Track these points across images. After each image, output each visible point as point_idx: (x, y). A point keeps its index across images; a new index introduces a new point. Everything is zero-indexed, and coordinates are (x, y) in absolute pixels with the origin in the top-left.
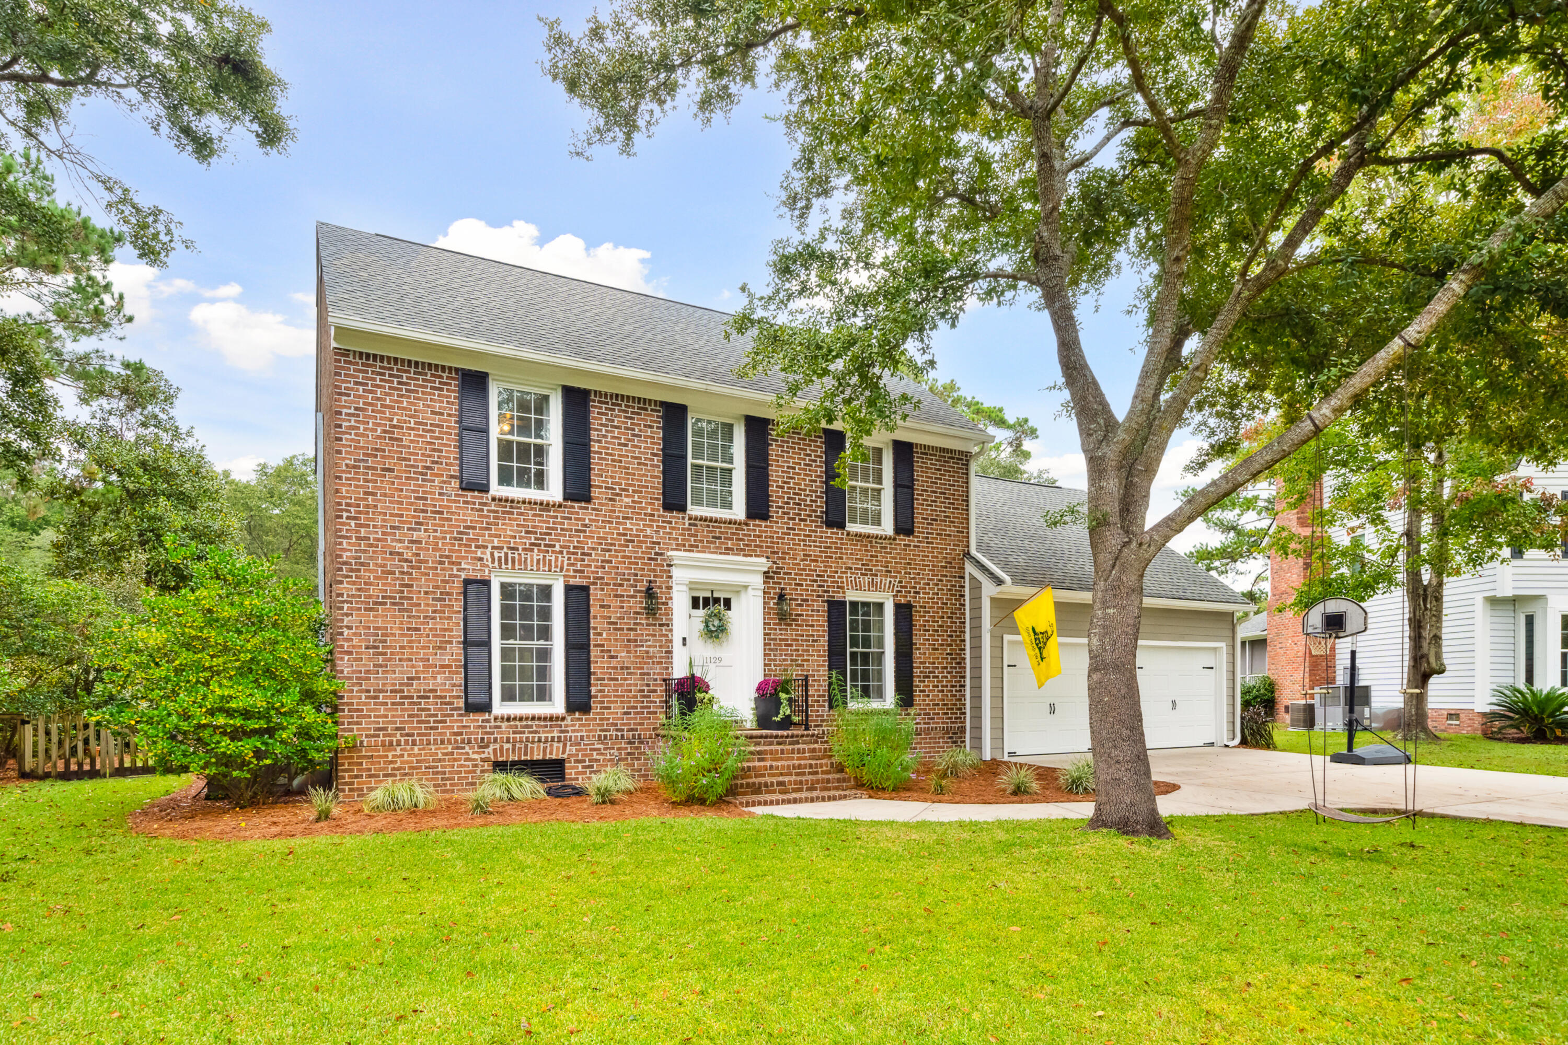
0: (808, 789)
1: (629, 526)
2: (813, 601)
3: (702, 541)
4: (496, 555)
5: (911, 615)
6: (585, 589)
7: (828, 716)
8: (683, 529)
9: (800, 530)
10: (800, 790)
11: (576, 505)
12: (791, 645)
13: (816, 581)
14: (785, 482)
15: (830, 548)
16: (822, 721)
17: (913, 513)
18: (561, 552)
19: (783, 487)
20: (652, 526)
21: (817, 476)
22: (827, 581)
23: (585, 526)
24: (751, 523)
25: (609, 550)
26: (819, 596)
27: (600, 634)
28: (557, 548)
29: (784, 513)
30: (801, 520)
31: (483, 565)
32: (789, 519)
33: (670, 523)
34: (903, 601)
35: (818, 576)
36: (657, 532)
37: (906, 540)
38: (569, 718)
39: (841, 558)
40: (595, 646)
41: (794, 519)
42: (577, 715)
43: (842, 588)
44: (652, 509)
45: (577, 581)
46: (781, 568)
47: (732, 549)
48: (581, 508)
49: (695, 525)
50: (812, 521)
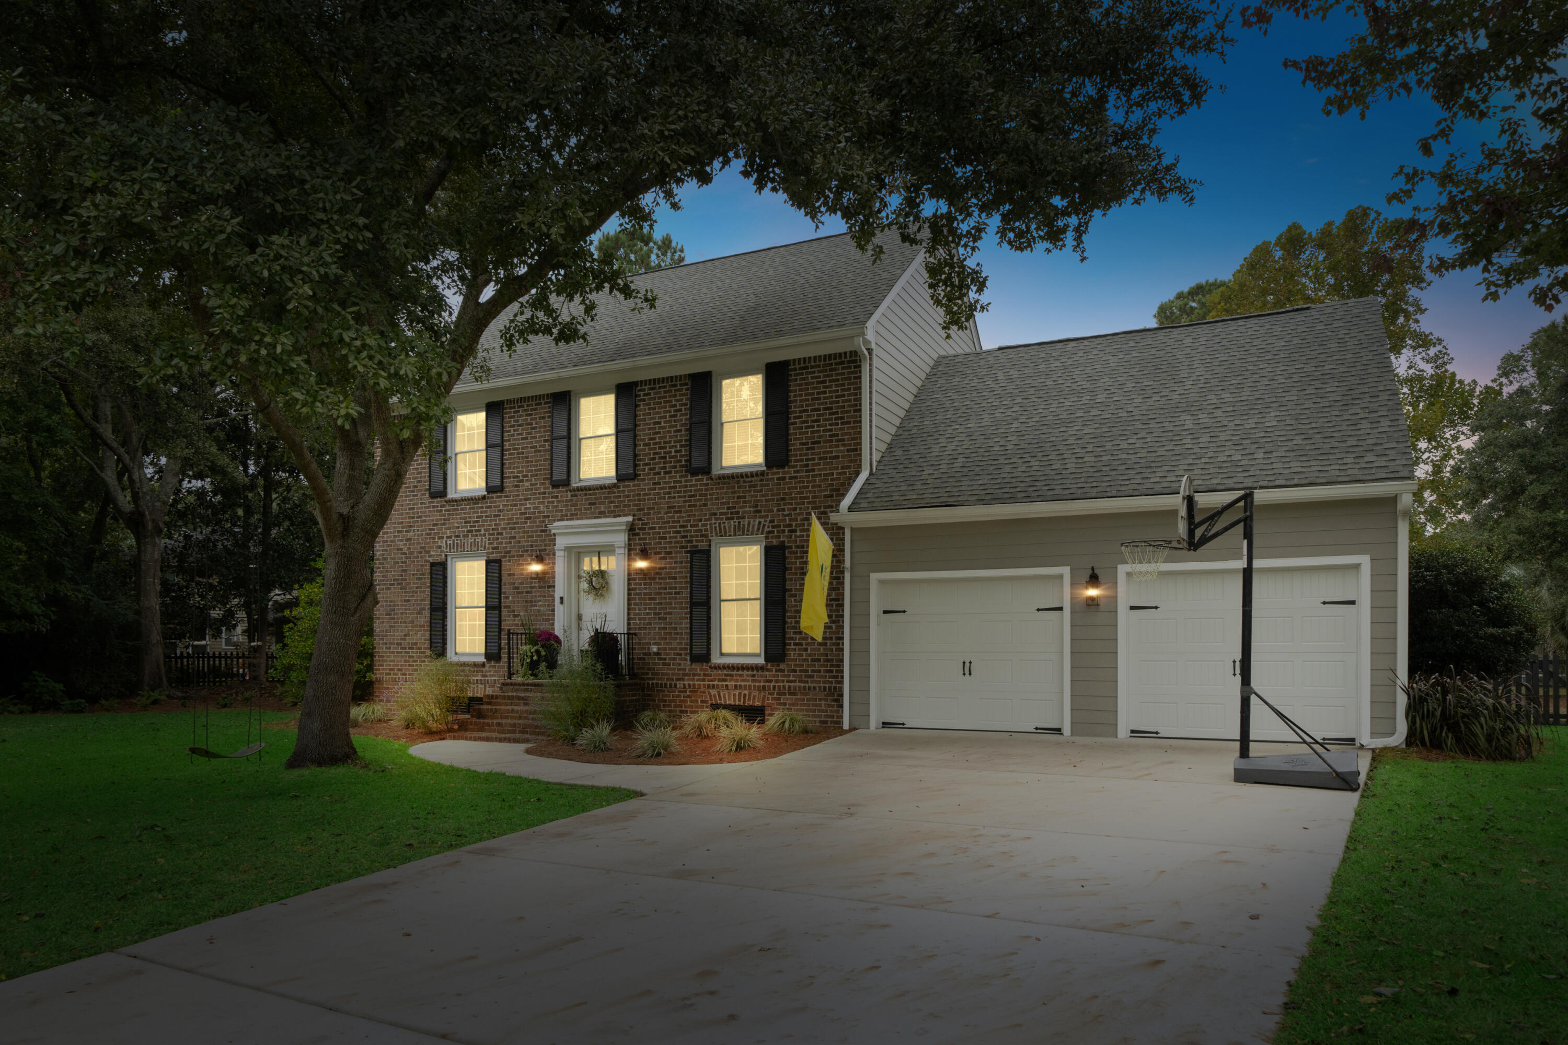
0: (520, 732)
1: (528, 506)
2: (676, 552)
3: (580, 510)
4: (449, 542)
5: (785, 558)
6: (499, 562)
7: (691, 670)
8: (567, 501)
9: (665, 483)
10: (513, 732)
11: (494, 495)
12: (654, 599)
13: (679, 532)
14: (651, 439)
15: (694, 496)
16: (685, 675)
17: (787, 440)
18: (485, 535)
19: (649, 444)
20: (544, 503)
21: (682, 425)
22: (690, 531)
23: (500, 511)
24: (621, 484)
25: (514, 528)
26: (682, 547)
27: (507, 598)
28: (483, 532)
29: (650, 469)
30: (666, 473)
31: (442, 551)
32: (655, 474)
33: (557, 497)
34: (775, 542)
35: (681, 526)
36: (548, 507)
37: (780, 473)
38: (487, 665)
39: (705, 505)
40: (505, 607)
41: (659, 473)
42: (493, 663)
43: (706, 536)
44: (545, 488)
45: (494, 556)
46: (646, 524)
47: (604, 512)
48: (498, 497)
49: (576, 496)
50: (676, 472)
